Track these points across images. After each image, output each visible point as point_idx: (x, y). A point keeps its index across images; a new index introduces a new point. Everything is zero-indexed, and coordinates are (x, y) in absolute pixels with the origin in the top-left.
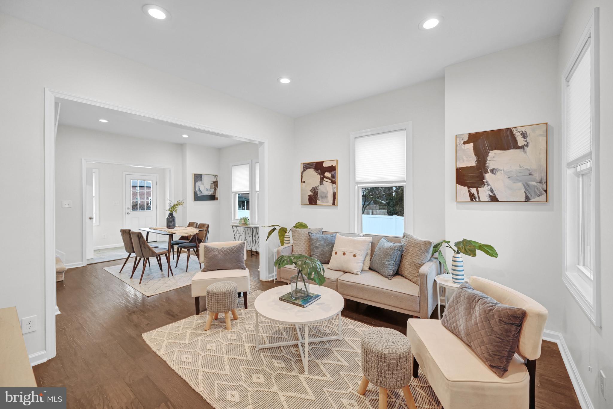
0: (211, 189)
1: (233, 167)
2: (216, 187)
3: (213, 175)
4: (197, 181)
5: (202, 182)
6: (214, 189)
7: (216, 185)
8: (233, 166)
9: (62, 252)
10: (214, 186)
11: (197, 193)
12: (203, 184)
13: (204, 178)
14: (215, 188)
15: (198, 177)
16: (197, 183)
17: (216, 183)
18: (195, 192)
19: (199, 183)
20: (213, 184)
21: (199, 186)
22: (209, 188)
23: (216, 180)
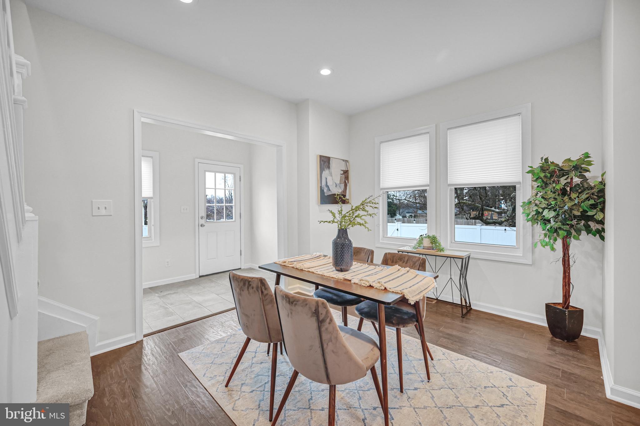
0: (340, 183)
1: (383, 145)
2: (347, 181)
3: (343, 160)
4: (324, 170)
5: (330, 170)
6: (344, 185)
7: (347, 178)
8: (382, 142)
9: (93, 317)
10: (344, 180)
11: (323, 191)
12: (331, 174)
13: (333, 164)
14: (345, 182)
15: (325, 162)
16: (324, 172)
17: (347, 173)
18: (321, 187)
19: (326, 173)
20: (344, 176)
21: (326, 179)
22: (339, 183)
23: (346, 170)
